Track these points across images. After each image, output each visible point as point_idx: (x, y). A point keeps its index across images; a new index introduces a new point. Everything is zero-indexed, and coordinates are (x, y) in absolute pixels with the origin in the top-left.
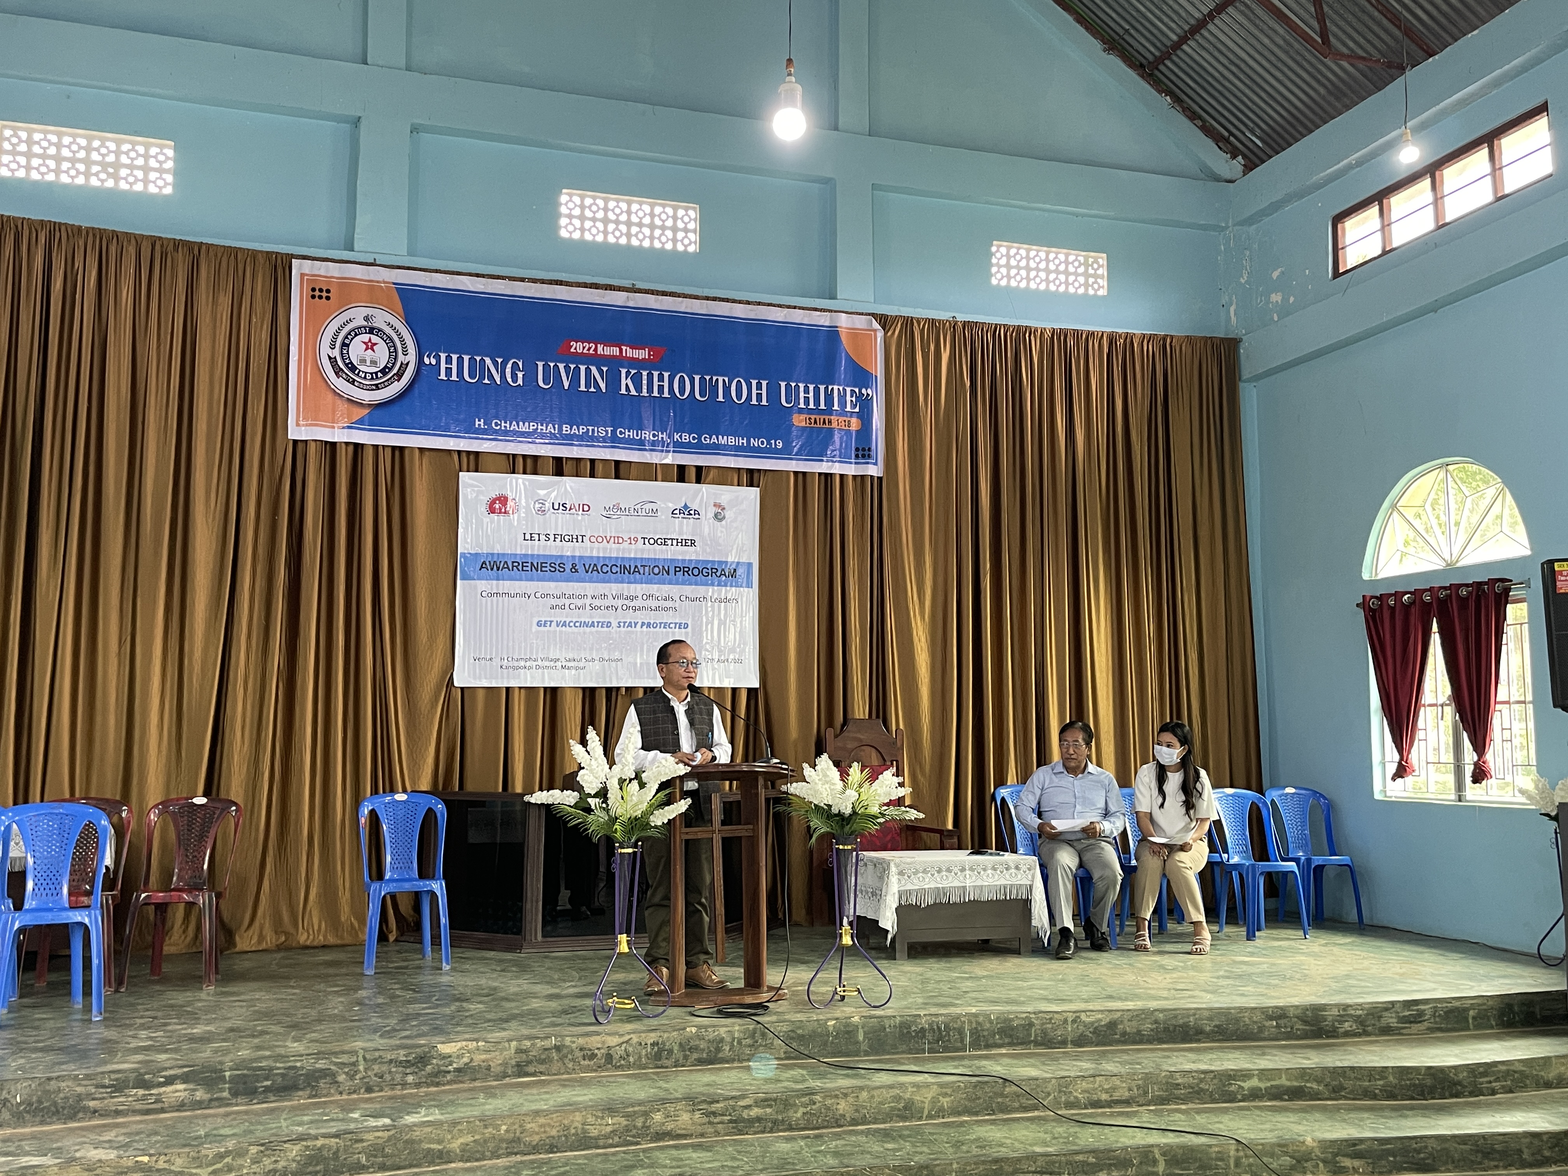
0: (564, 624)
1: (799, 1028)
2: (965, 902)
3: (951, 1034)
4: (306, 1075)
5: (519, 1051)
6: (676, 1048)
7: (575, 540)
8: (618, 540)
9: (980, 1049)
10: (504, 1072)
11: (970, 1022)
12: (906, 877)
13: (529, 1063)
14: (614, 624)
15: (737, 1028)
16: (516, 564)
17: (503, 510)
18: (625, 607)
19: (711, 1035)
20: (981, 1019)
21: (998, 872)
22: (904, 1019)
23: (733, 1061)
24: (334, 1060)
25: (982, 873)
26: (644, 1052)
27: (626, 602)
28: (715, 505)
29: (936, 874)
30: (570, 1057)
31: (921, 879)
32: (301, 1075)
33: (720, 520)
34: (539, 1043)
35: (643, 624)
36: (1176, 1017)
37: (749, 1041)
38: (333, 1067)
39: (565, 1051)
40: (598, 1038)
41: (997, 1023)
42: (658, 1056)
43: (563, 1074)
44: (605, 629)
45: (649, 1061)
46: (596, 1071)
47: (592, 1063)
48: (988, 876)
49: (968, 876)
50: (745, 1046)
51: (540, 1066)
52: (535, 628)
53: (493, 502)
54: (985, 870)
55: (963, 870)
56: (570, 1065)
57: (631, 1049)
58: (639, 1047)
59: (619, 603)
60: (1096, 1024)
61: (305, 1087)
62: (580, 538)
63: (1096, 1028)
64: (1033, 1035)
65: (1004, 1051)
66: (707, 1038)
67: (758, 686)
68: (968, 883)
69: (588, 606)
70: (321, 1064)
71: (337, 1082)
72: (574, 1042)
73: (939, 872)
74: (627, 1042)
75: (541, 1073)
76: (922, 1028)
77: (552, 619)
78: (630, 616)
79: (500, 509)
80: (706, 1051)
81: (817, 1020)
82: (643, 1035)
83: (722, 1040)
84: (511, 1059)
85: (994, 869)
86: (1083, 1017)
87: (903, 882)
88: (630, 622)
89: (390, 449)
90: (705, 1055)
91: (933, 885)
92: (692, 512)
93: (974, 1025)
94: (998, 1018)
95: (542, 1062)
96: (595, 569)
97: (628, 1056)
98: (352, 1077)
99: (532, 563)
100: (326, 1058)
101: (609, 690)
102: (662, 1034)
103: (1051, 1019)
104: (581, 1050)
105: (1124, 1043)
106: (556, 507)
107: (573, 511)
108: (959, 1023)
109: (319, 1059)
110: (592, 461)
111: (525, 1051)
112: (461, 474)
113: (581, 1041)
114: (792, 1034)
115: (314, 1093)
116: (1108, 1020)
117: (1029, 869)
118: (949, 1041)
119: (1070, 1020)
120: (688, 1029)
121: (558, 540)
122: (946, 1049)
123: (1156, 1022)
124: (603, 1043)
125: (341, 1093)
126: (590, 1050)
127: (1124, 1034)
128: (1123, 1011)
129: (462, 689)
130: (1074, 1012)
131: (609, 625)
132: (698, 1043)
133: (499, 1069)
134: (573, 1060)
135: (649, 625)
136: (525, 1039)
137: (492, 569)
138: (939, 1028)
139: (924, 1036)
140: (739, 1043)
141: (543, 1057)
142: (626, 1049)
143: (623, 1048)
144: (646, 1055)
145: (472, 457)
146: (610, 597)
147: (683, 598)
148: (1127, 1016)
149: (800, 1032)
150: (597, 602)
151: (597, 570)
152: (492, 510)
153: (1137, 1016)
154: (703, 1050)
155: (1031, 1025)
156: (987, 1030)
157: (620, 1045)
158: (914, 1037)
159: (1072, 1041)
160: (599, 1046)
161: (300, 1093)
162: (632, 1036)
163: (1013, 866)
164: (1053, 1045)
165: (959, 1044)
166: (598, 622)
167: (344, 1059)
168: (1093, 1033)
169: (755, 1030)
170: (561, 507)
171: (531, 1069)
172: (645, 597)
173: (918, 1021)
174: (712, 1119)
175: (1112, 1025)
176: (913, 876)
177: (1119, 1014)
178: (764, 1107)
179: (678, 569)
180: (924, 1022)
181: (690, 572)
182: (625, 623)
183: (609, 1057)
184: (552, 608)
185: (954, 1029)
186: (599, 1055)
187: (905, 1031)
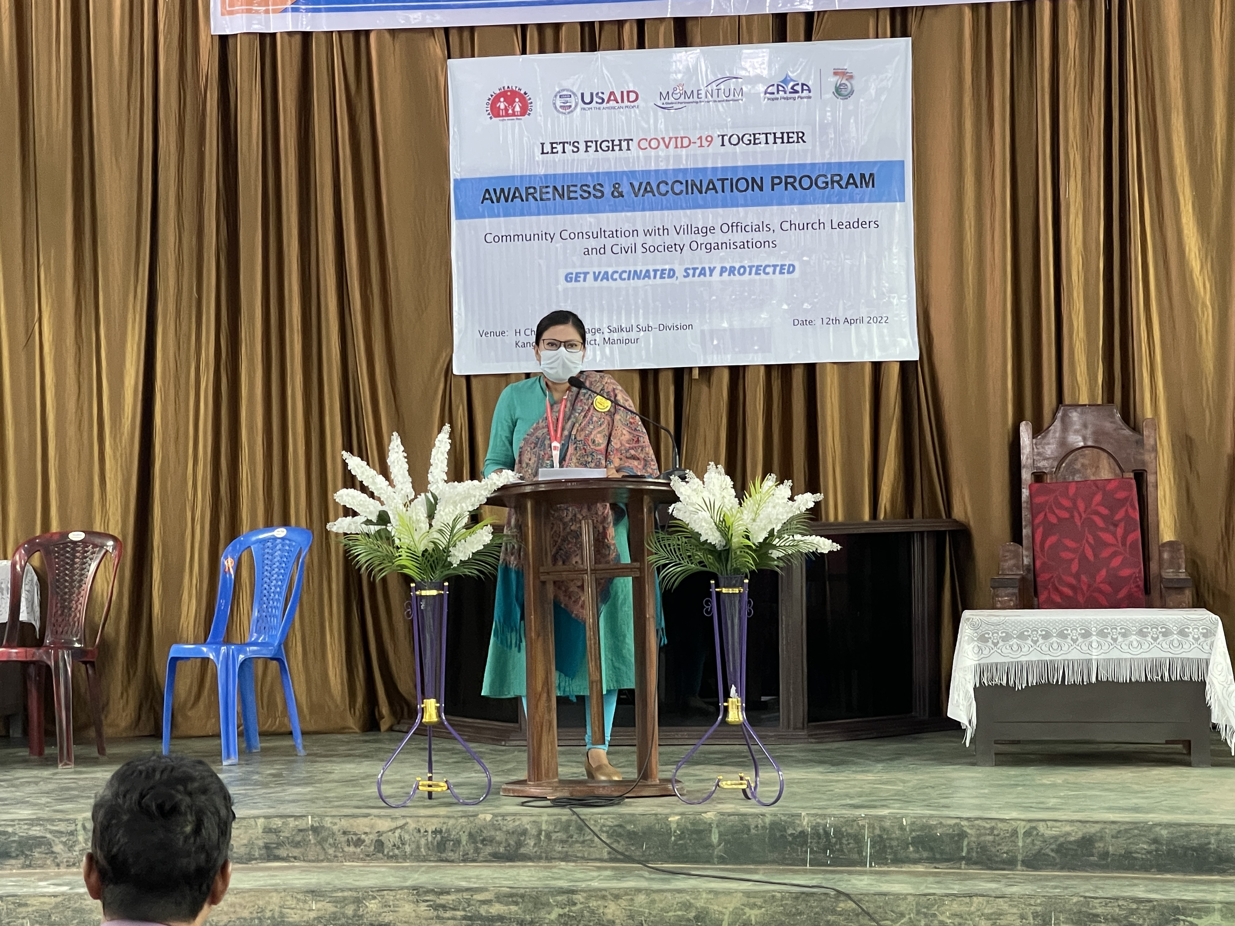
0: (606, 276)
1: (630, 822)
2: (1090, 683)
3: (844, 841)
4: (19, 843)
5: (268, 830)
6: (464, 839)
7: (617, 148)
8: (680, 142)
9: (886, 864)
10: (249, 854)
11: (872, 827)
12: (990, 644)
13: (280, 845)
14: (680, 272)
15: (545, 818)
16: (532, 191)
17: (510, 111)
18: (694, 246)
19: (511, 825)
20: (887, 824)
21: (1149, 639)
22: (776, 819)
23: (540, 858)
24: (49, 827)
25: (1120, 639)
26: (423, 841)
27: (694, 237)
28: (835, 74)
29: (1041, 641)
30: (331, 841)
31: (1015, 647)
32: (14, 841)
33: (846, 97)
34: (292, 822)
35: (723, 270)
36: (1187, 835)
37: (561, 835)
38: (49, 836)
39: (324, 834)
40: (366, 820)
41: (912, 831)
42: (441, 847)
43: (322, 861)
44: (667, 281)
45: (430, 853)
46: (363, 860)
47: (359, 850)
48: (1131, 643)
49: (1095, 645)
50: (555, 841)
51: (293, 849)
52: (562, 284)
53: (495, 100)
54: (1124, 635)
55: (1087, 634)
56: (331, 851)
57: (407, 837)
58: (417, 835)
59: (685, 239)
60: (1062, 839)
61: (17, 856)
62: (624, 144)
63: (1061, 845)
64: (965, 849)
65: (920, 868)
66: (505, 828)
67: (917, 358)
68: (1095, 655)
69: (639, 247)
70: (36, 831)
71: (53, 852)
72: (335, 824)
73: (1047, 636)
74: (401, 827)
75: (295, 858)
76: (802, 832)
77: (585, 270)
78: (702, 259)
79: (506, 110)
80: (504, 844)
81: (656, 815)
82: (423, 820)
83: (524, 832)
84: (257, 838)
85: (1141, 633)
86: (1042, 827)
87: (986, 652)
88: (703, 269)
89: (351, 35)
90: (502, 850)
91: (1034, 657)
92: (798, 88)
93: (877, 832)
94: (913, 823)
95: (297, 845)
96: (648, 189)
97: (403, 844)
98: (70, 849)
99: (555, 188)
100: (41, 825)
101: (679, 374)
102: (446, 820)
103: (992, 829)
104: (344, 833)
105: (1105, 867)
106: (587, 100)
107: (613, 103)
108: (855, 827)
109: (32, 825)
110: (641, 23)
111: (277, 831)
112: (449, 61)
113: (344, 823)
114: (620, 830)
115: (28, 863)
116: (1080, 835)
117: (1205, 635)
118: (841, 850)
119: (1021, 831)
120: (480, 816)
121: (592, 150)
122: (836, 862)
123: (1155, 841)
124: (372, 827)
125: (58, 865)
126: (355, 834)
127: (1105, 855)
128: (1105, 822)
129: (468, 378)
130: (1030, 821)
131: (672, 273)
132: (492, 833)
133: (243, 851)
134: (334, 845)
135: (732, 270)
136: (277, 816)
137: (498, 201)
138: (827, 834)
139: (805, 843)
140: (548, 836)
141: (298, 838)
142: (400, 837)
143: (397, 834)
144: (427, 844)
145: (466, 35)
146: (673, 232)
147: (786, 226)
148: (1109, 831)
149: (630, 827)
150: (650, 241)
151: (652, 191)
152: (495, 112)
153: (1126, 831)
154: (500, 843)
155: (962, 835)
156: (898, 839)
157: (393, 830)
158: (790, 843)
159: (1023, 862)
160: (367, 830)
161: (13, 862)
162: (408, 820)
163: (1175, 630)
164: (994, 866)
165: (856, 856)
166: (655, 271)
167: (62, 827)
168: (1057, 851)
169: (569, 822)
170: (595, 99)
171: (282, 852)
172: (725, 228)
173: (798, 822)
174: (441, 913)
175: (1087, 842)
176: (1001, 643)
177: (1098, 827)
178: (507, 904)
179: (777, 181)
180: (806, 823)
181: (797, 184)
182: (695, 269)
183: (379, 845)
184: (587, 252)
185: (849, 835)
186: (367, 842)
187: (778, 834)
